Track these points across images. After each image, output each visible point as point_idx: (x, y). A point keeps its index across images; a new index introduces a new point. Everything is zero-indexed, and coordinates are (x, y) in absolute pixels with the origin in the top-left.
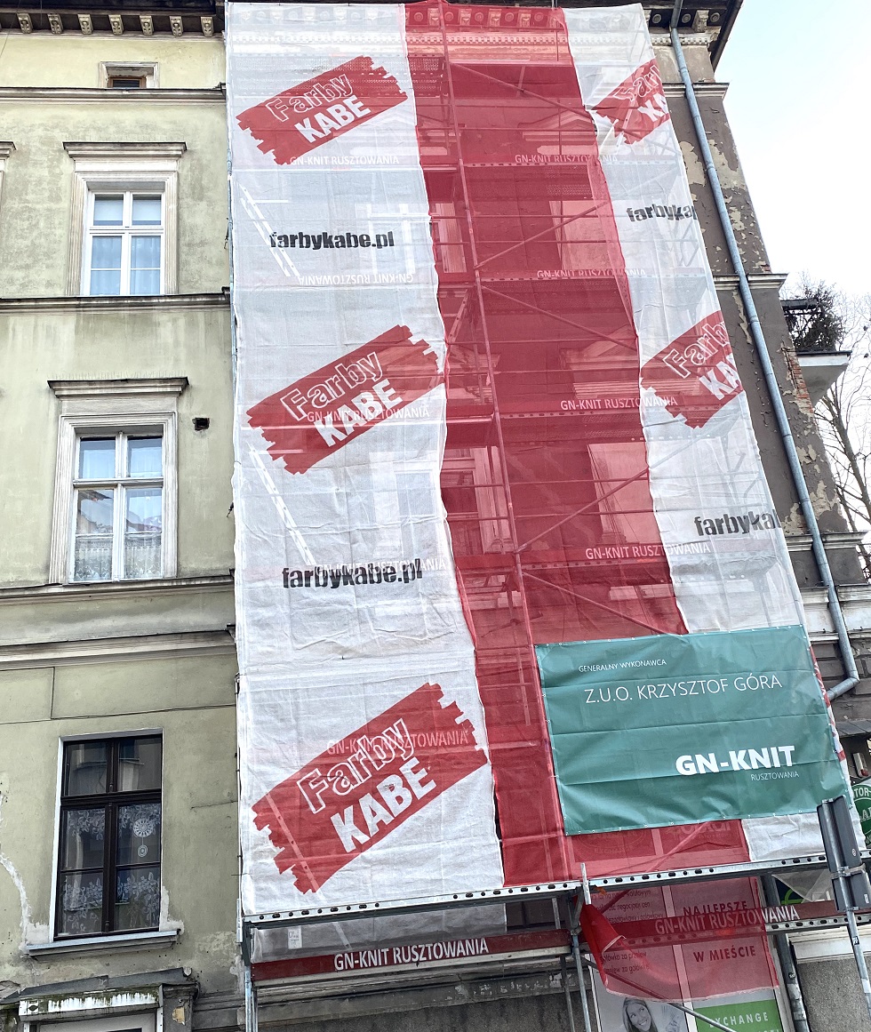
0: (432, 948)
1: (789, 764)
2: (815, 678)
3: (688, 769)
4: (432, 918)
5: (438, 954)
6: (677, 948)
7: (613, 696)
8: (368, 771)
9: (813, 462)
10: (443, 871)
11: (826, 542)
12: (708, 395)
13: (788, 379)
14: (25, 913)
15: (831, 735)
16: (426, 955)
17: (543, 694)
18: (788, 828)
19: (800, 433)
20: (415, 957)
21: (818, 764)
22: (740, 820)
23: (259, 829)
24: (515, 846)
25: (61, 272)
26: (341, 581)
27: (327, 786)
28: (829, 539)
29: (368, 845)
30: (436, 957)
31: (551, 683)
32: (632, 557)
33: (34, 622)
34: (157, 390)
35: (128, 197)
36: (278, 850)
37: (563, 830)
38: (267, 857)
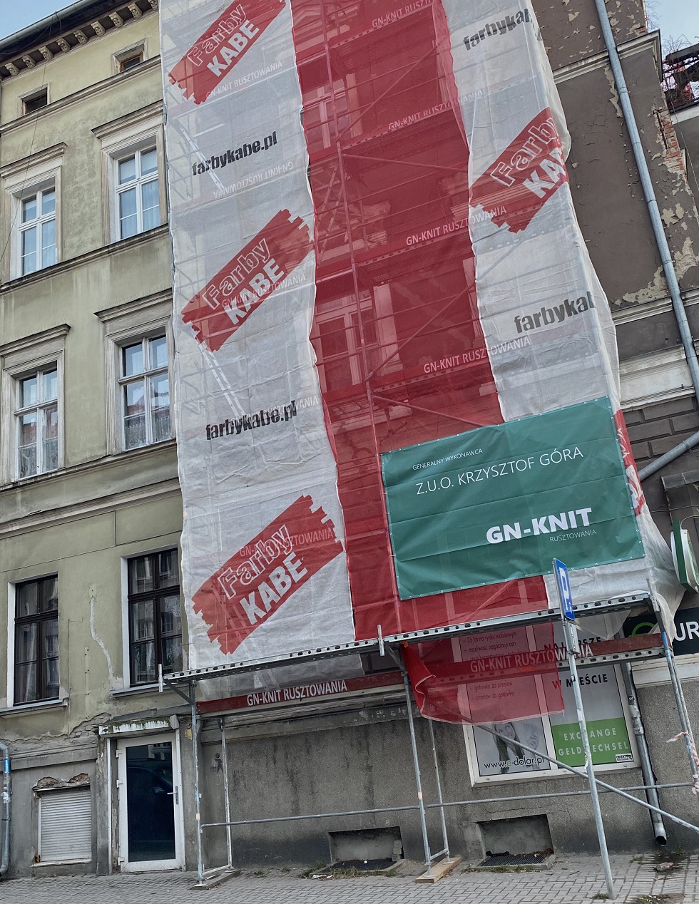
0: (309, 688)
1: (586, 523)
2: (617, 443)
3: (496, 538)
4: (310, 667)
5: (313, 693)
6: (538, 677)
7: (438, 486)
8: (263, 566)
9: (680, 221)
10: (312, 634)
11: (686, 299)
12: (531, 196)
13: (657, 142)
14: (111, 671)
15: (629, 493)
16: (305, 693)
17: (385, 493)
18: (585, 579)
19: (667, 195)
20: (298, 695)
21: (615, 521)
22: (542, 576)
23: (196, 613)
24: (362, 611)
25: (98, 229)
26: (243, 428)
27: (236, 579)
28: (689, 295)
29: (265, 618)
30: (312, 695)
31: (391, 482)
32: (461, 364)
33: (101, 483)
34: (159, 301)
35: (138, 155)
36: (209, 627)
37: (398, 596)
38: (202, 632)
